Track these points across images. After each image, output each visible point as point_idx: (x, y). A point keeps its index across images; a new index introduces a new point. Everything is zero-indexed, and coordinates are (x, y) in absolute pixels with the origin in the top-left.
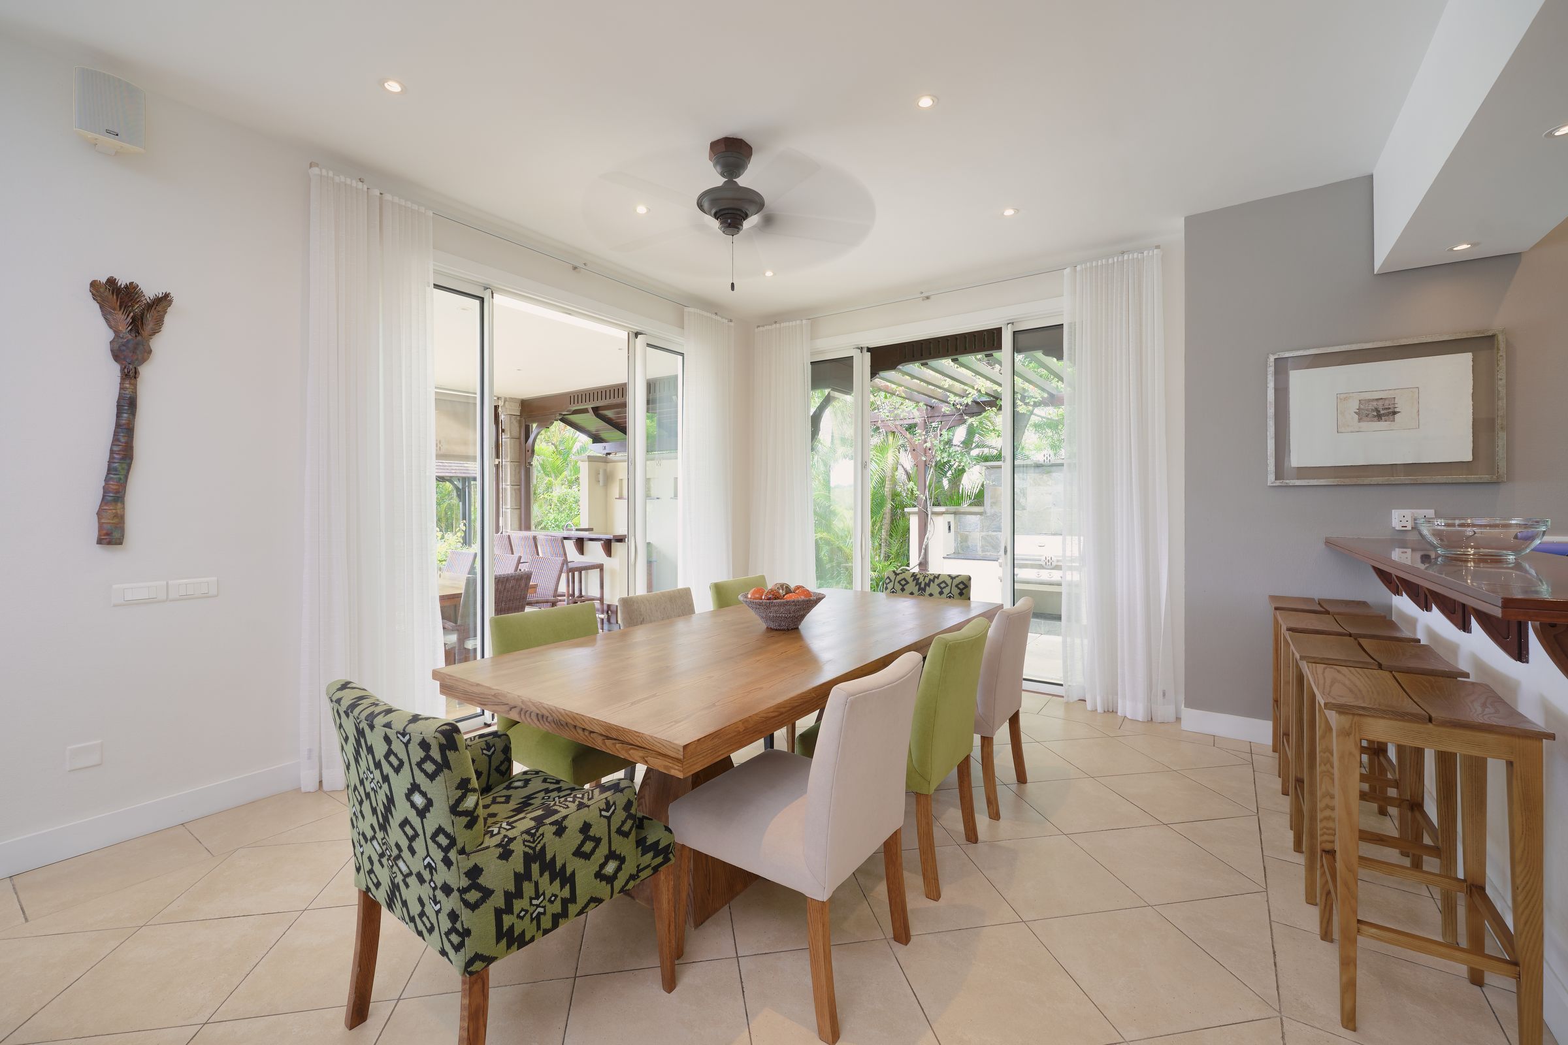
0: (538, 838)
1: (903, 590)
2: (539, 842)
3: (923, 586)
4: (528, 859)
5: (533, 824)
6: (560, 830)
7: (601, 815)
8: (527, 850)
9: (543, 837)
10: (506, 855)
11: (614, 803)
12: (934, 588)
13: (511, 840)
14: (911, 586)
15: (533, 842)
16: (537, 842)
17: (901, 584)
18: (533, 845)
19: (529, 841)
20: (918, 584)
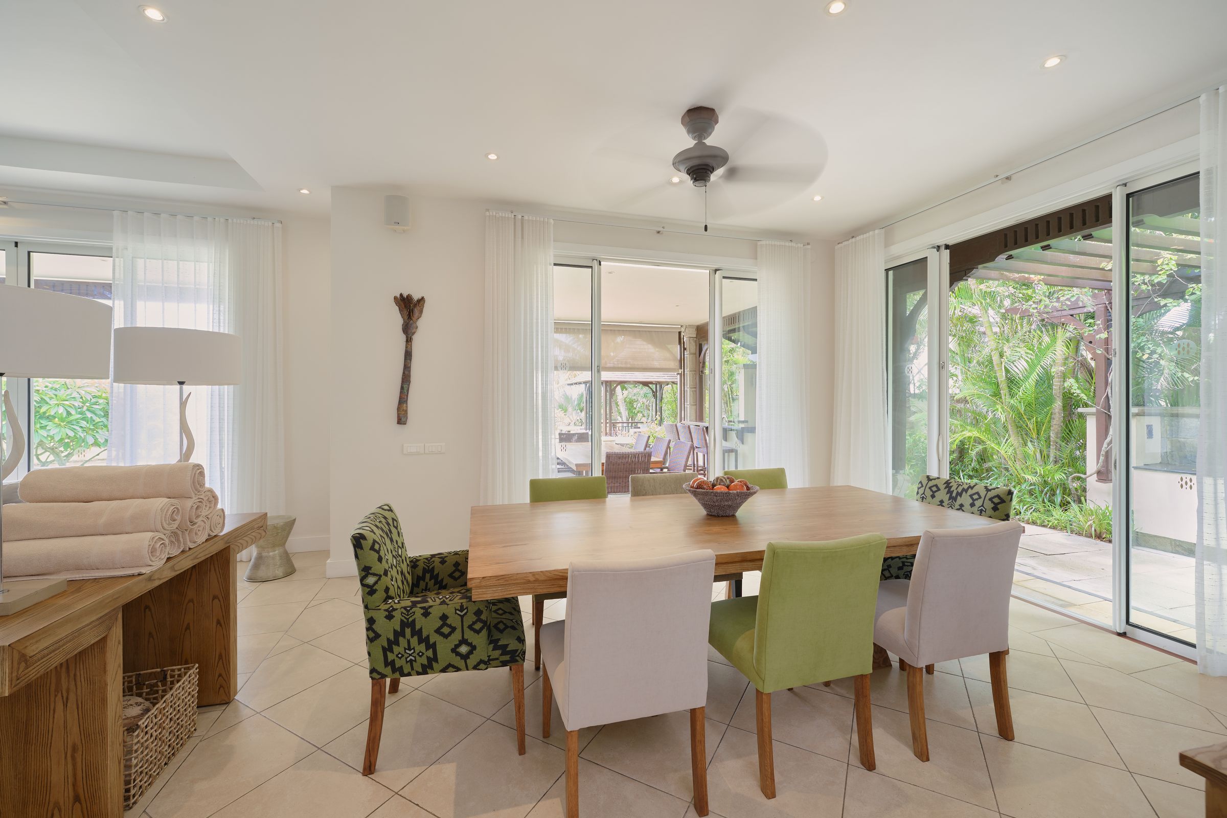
0: (411, 614)
1: (933, 496)
2: (411, 617)
3: (954, 495)
4: (403, 625)
5: (410, 604)
6: (426, 614)
7: (456, 613)
8: (403, 618)
9: (414, 614)
10: (390, 617)
11: (467, 608)
12: (965, 499)
13: (394, 610)
14: (942, 495)
15: (408, 615)
16: (410, 616)
17: (931, 490)
18: (408, 617)
19: (405, 614)
20: (950, 492)
